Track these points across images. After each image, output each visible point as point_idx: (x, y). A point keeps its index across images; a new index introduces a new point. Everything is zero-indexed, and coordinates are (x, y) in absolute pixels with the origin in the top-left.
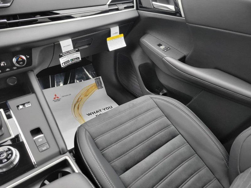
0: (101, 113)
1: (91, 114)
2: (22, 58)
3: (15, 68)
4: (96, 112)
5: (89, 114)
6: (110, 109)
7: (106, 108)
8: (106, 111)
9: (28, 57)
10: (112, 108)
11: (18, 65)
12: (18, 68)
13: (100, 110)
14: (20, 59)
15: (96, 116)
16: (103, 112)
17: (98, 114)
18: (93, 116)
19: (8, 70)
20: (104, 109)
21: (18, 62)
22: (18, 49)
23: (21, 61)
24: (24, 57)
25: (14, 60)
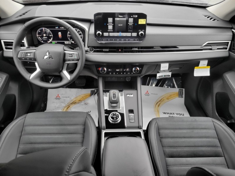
0: (173, 115)
1: (166, 114)
2: (137, 69)
3: (132, 73)
4: (170, 114)
5: (165, 113)
6: (181, 116)
7: (179, 114)
8: (178, 116)
9: (141, 69)
10: (184, 115)
11: (134, 72)
12: (134, 73)
13: (174, 113)
14: (136, 70)
15: (169, 116)
16: (175, 115)
17: (171, 115)
18: (167, 116)
19: (129, 73)
20: (177, 114)
21: (135, 71)
22: (137, 64)
23: (136, 71)
24: (138, 69)
25: (134, 69)
